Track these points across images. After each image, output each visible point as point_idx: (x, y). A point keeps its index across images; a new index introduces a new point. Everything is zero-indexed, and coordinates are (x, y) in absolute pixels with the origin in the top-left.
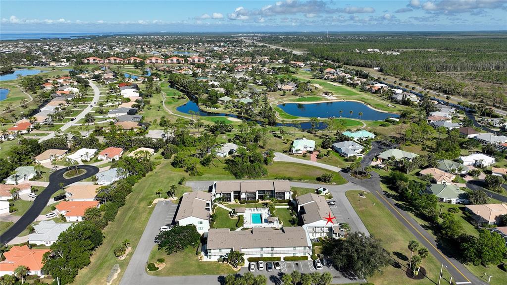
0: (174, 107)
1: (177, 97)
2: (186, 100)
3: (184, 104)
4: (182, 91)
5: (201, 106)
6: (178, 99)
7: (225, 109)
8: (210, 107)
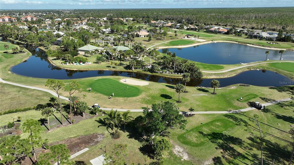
0: (5, 68)
1: (11, 51)
2: (26, 55)
3: (24, 60)
4: (18, 44)
5: (54, 61)
6: (13, 53)
7: (96, 63)
8: (70, 61)
